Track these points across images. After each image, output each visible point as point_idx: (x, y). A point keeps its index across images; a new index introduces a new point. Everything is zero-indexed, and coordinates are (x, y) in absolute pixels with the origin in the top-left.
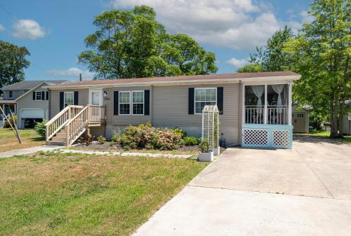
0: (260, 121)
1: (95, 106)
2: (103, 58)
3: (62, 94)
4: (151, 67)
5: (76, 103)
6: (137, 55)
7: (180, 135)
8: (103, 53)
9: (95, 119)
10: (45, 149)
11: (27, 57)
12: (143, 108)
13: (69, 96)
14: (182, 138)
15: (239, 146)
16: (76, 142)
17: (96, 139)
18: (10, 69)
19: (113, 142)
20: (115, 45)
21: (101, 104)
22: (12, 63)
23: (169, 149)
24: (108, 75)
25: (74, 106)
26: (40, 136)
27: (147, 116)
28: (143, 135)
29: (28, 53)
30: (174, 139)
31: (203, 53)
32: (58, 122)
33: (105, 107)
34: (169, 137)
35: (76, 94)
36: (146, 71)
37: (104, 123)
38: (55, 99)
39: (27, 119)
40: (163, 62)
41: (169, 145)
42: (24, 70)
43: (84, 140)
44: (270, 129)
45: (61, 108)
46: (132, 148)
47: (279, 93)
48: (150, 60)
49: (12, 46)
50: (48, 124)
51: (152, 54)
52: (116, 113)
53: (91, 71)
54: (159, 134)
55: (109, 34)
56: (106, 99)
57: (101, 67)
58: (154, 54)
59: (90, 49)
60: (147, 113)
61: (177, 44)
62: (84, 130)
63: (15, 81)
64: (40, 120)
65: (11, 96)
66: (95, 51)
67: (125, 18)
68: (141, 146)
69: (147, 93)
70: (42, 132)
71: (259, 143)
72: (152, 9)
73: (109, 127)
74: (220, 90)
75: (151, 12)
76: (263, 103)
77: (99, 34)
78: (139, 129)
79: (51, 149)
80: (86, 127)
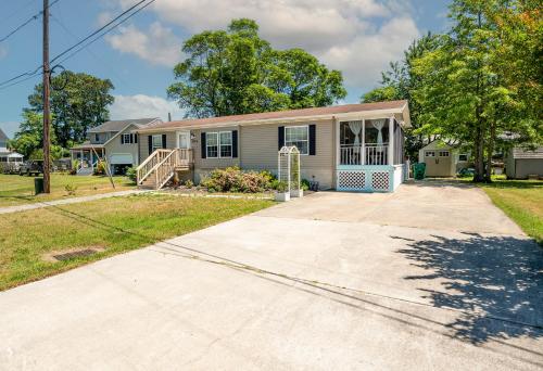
0: (357, 162)
1: (182, 150)
2: (195, 91)
3: (150, 137)
4: (251, 99)
5: (164, 147)
6: (234, 84)
7: (267, 178)
8: (193, 84)
9: (182, 163)
10: (137, 192)
11: (111, 92)
12: (231, 150)
13: (157, 139)
14: (270, 181)
15: (333, 189)
16: (165, 186)
17: (183, 184)
18: (94, 107)
19: (199, 186)
20: (207, 74)
21: (189, 147)
22: (95, 100)
23: (253, 192)
24: (202, 110)
25: (162, 150)
26: (131, 182)
27: (235, 159)
28: (228, 177)
29: (111, 86)
30: (259, 182)
31: (324, 72)
32: (148, 166)
33: (193, 150)
34: (253, 180)
35: (164, 137)
36: (245, 104)
37: (192, 167)
38: (144, 142)
39: (116, 165)
40: (267, 90)
41: (253, 188)
42: (108, 107)
43: (172, 184)
44: (368, 171)
45: (150, 153)
46: (217, 190)
47: (380, 128)
48: (249, 90)
49: (94, 80)
50: (138, 168)
51: (252, 82)
52: (204, 156)
53: (181, 107)
54: (244, 178)
55: (200, 61)
56: (193, 141)
57: (193, 101)
58: (255, 81)
59: (180, 80)
60: (235, 155)
61: (288, 63)
62: (172, 174)
63: (101, 121)
64: (130, 166)
65: (97, 139)
66: (185, 81)
67: (218, 40)
68: (226, 189)
69: (235, 133)
70: (134, 178)
71: (356, 186)
72: (253, 22)
73: (197, 171)
74: (312, 128)
75: (253, 26)
76: (361, 142)
77: (188, 63)
78: (225, 173)
79: (142, 192)
80: (174, 171)
